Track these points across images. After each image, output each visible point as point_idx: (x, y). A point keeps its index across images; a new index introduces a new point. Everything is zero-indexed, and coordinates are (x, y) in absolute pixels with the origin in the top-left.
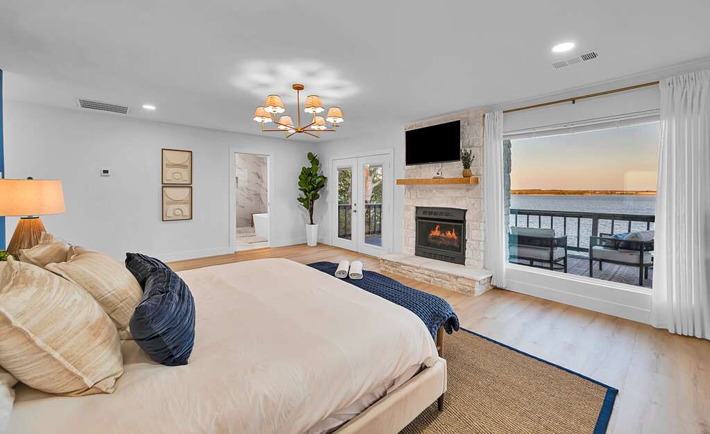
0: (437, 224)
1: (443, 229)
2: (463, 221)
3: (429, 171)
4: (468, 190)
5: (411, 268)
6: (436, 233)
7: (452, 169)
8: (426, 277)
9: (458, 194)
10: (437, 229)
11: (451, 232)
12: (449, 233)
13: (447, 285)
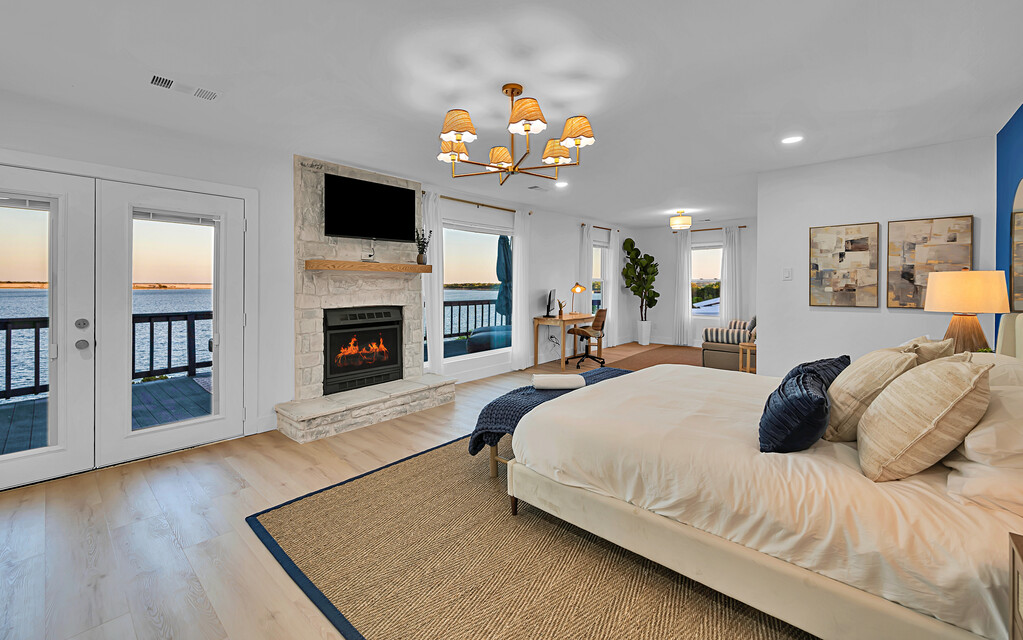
0: (351, 335)
1: (363, 342)
2: (400, 323)
3: (353, 250)
4: (407, 280)
5: (373, 407)
6: (352, 349)
7: (389, 252)
8: (399, 408)
9: (396, 285)
10: (351, 344)
11: (378, 345)
12: (374, 346)
13: (428, 404)
